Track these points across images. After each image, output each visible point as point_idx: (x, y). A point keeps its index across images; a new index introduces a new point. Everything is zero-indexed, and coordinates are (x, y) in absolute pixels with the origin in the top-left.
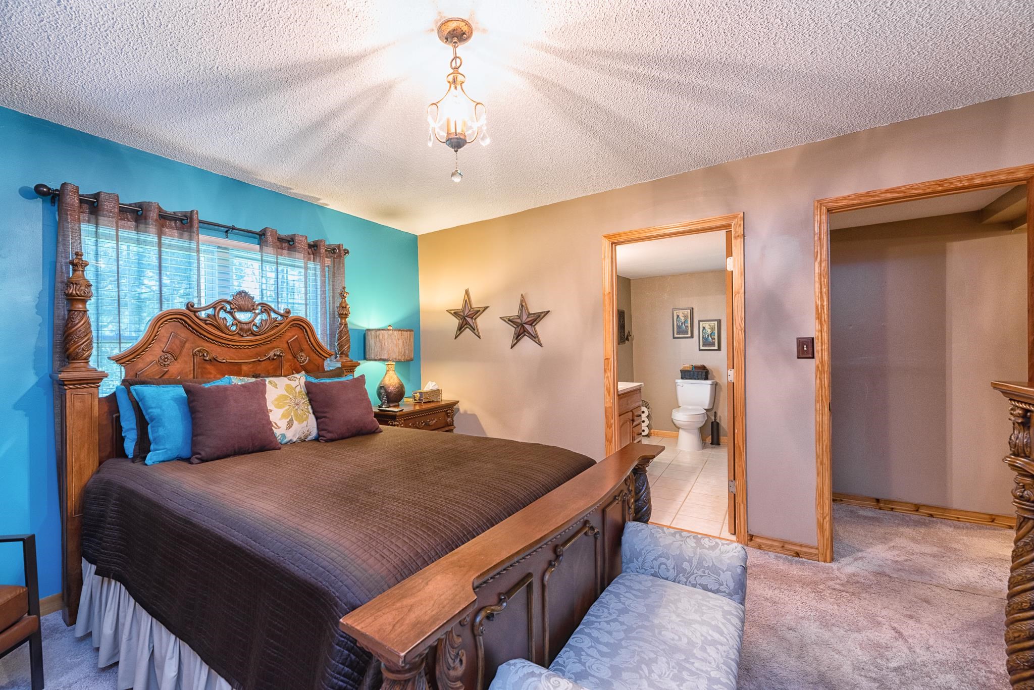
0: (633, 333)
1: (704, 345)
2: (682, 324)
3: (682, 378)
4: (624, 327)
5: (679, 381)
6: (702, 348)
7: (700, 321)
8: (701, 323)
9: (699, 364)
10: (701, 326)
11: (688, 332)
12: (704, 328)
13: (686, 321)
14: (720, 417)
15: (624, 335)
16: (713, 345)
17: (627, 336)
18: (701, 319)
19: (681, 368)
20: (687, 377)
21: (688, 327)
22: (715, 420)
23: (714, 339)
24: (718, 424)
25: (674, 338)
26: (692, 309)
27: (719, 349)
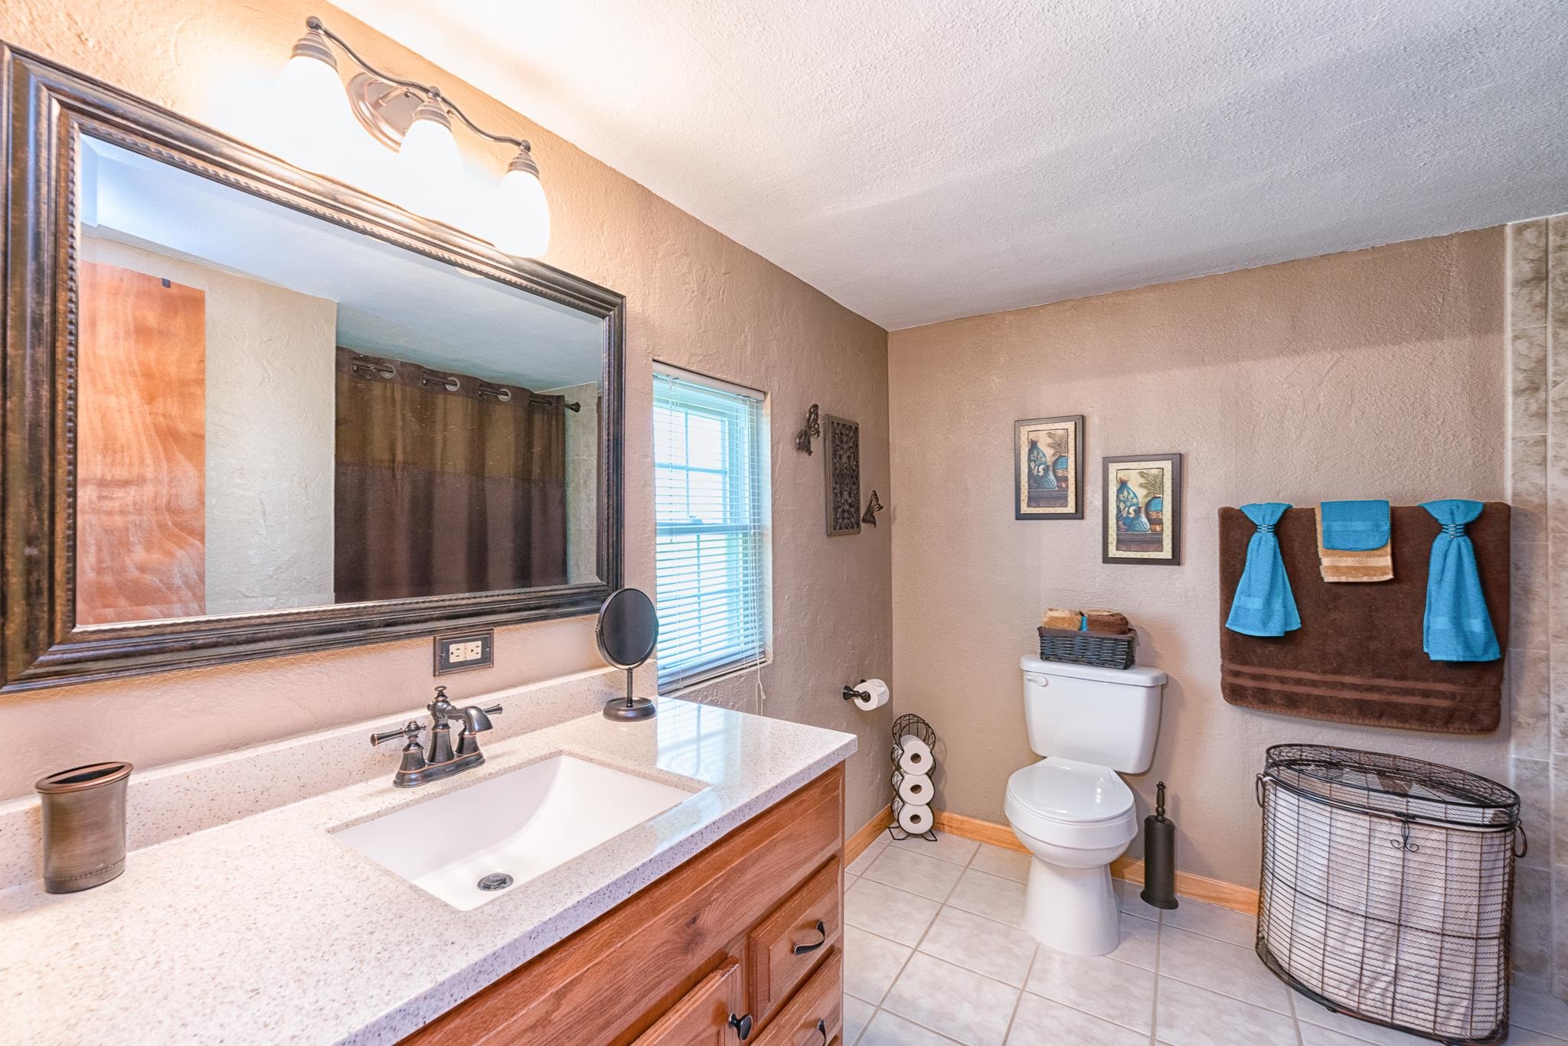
0: (899, 499)
1: (1121, 543)
2: (1046, 470)
3: (1045, 656)
4: (855, 476)
5: (1035, 666)
6: (1113, 552)
7: (1107, 461)
8: (1113, 468)
9: (1103, 606)
10: (1112, 477)
11: (1065, 498)
12: (1123, 484)
13: (1060, 459)
14: (1176, 800)
15: (856, 505)
16: (1158, 543)
17: (870, 510)
18: (1113, 453)
19: (1043, 620)
20: (1060, 652)
21: (1066, 479)
22: (1161, 812)
23: (1160, 522)
24: (1170, 830)
25: (1019, 516)
26: (1083, 418)
27: (1176, 559)
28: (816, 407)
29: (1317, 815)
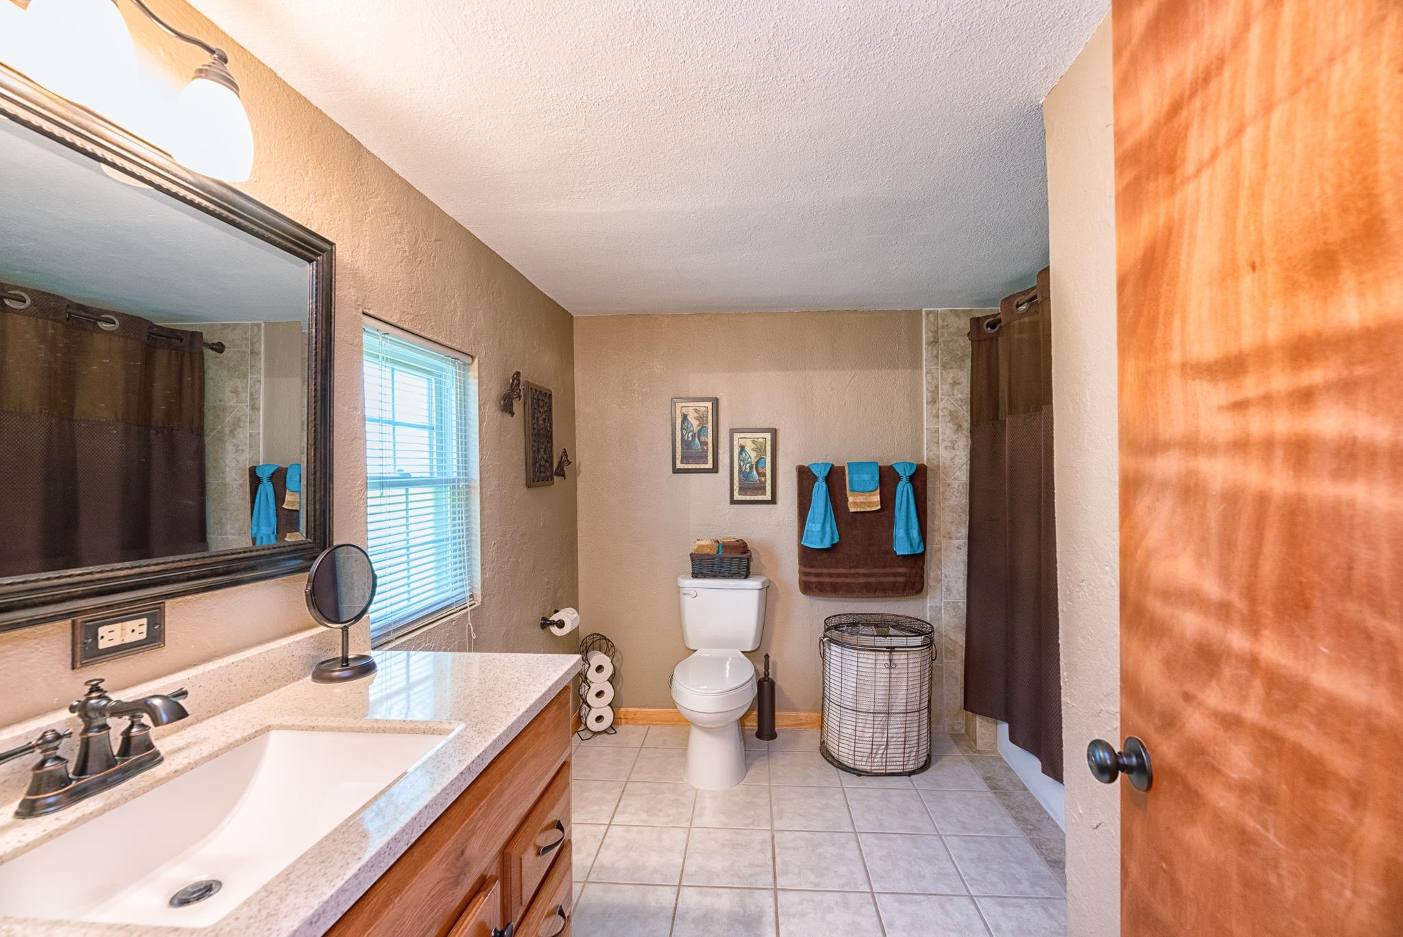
0: (583, 456)
1: (743, 490)
2: (693, 436)
3: (695, 575)
4: (549, 437)
5: (689, 583)
6: (737, 497)
7: (732, 431)
8: (736, 436)
9: (731, 536)
10: (735, 443)
12: (742, 448)
13: (703, 428)
14: (775, 664)
15: (550, 460)
16: (761, 488)
17: (560, 464)
18: (735, 427)
19: (693, 548)
20: (705, 571)
21: (706, 444)
22: (767, 675)
23: (766, 476)
24: (772, 684)
25: (676, 471)
26: (717, 399)
27: (773, 501)
28: (518, 374)
29: (850, 655)
